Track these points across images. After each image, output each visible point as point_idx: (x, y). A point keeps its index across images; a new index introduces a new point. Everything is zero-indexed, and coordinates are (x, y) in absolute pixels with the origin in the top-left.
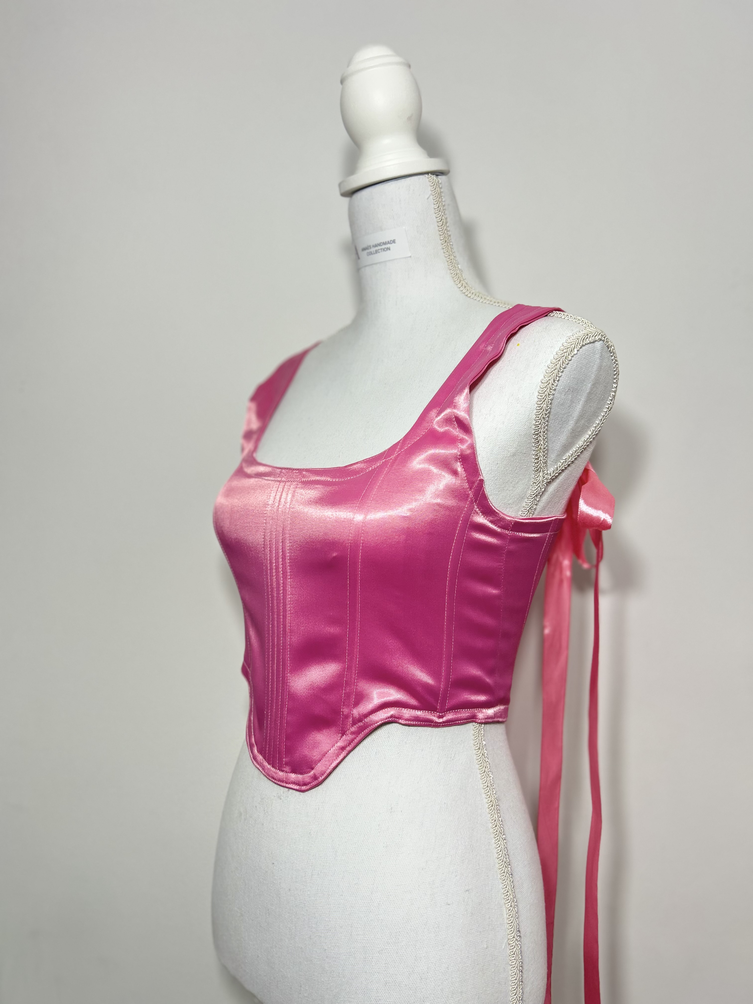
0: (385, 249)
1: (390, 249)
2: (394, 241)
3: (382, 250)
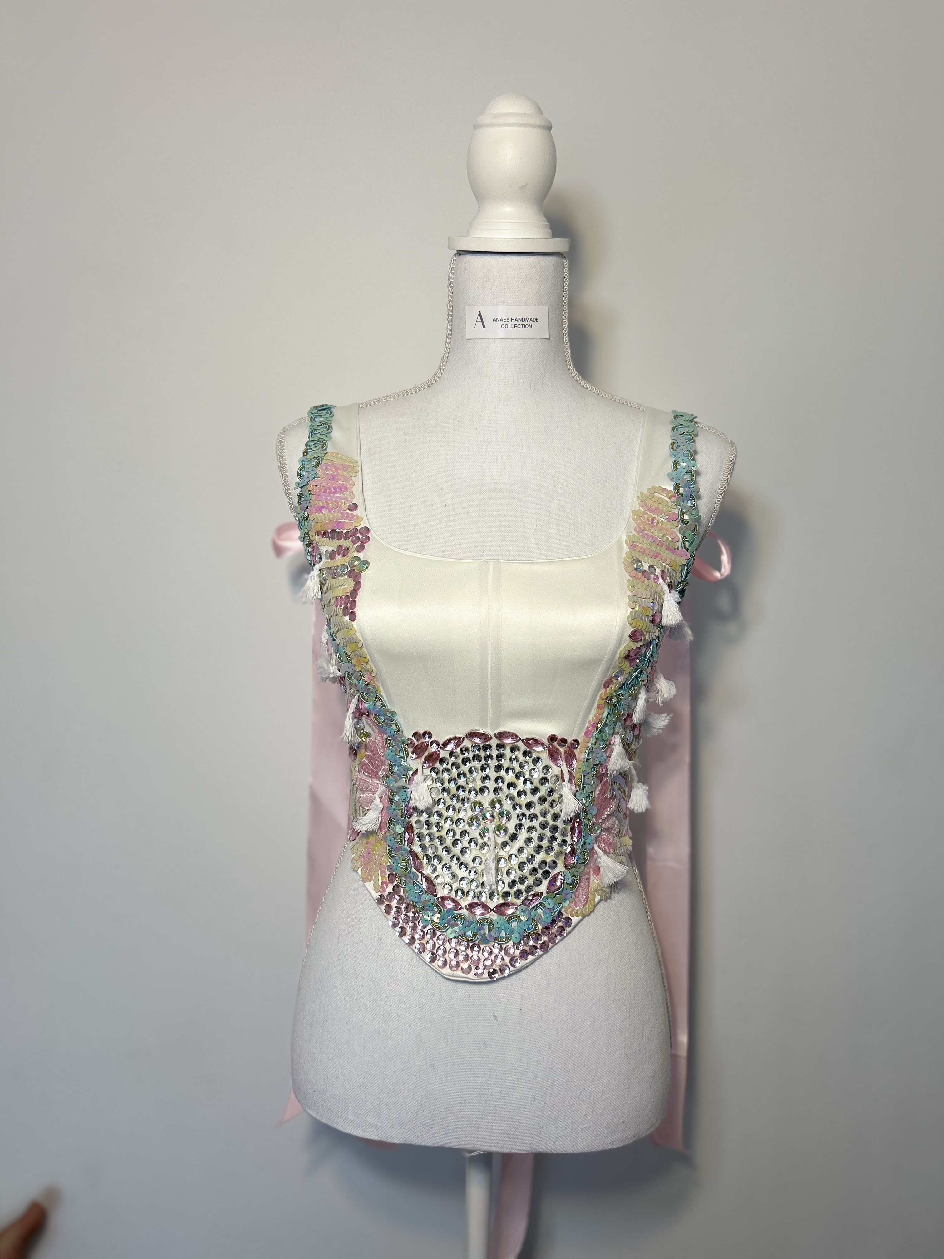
0: (527, 326)
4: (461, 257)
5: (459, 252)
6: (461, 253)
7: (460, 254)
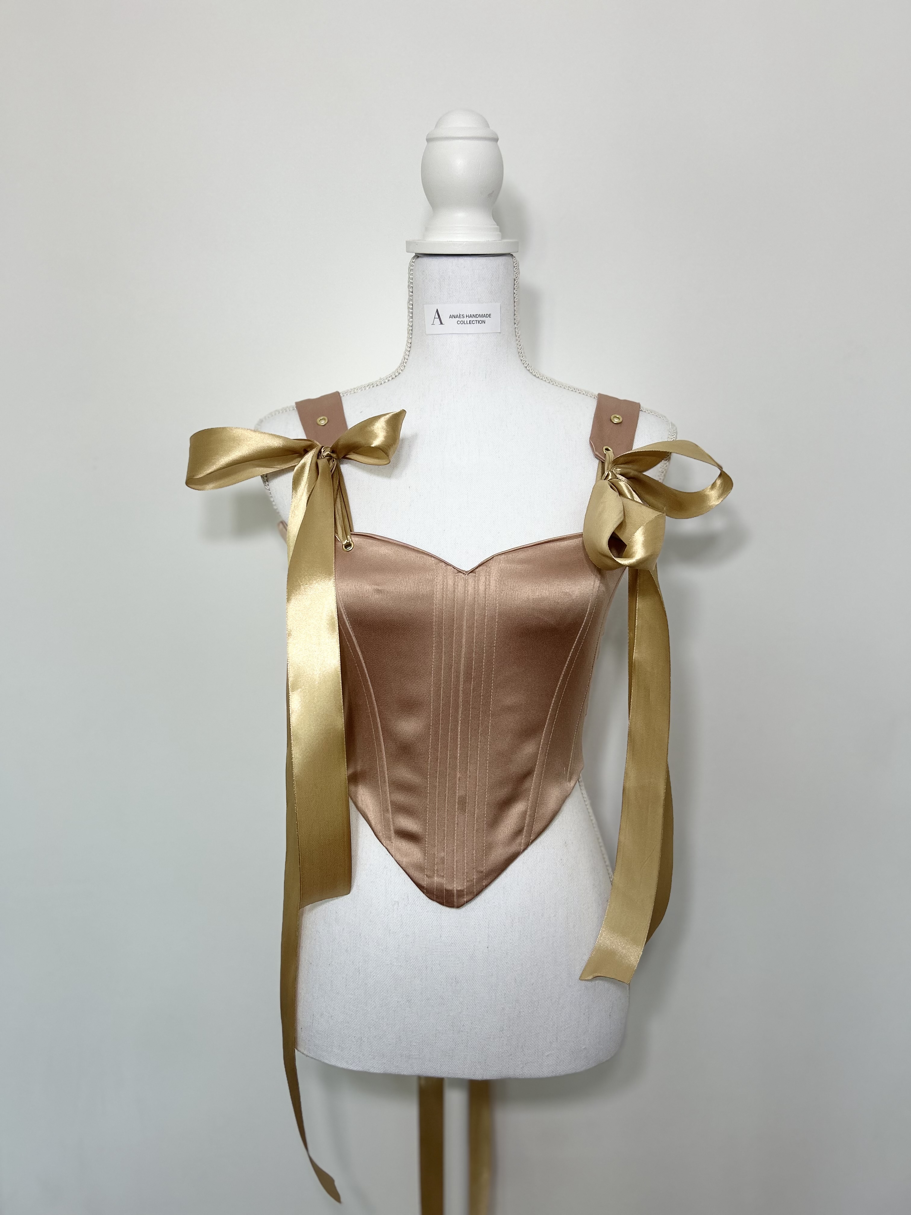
0: (481, 322)
1: (485, 323)
2: (489, 316)
3: (477, 322)
4: (419, 259)
5: (417, 255)
6: (419, 255)
7: (418, 257)
